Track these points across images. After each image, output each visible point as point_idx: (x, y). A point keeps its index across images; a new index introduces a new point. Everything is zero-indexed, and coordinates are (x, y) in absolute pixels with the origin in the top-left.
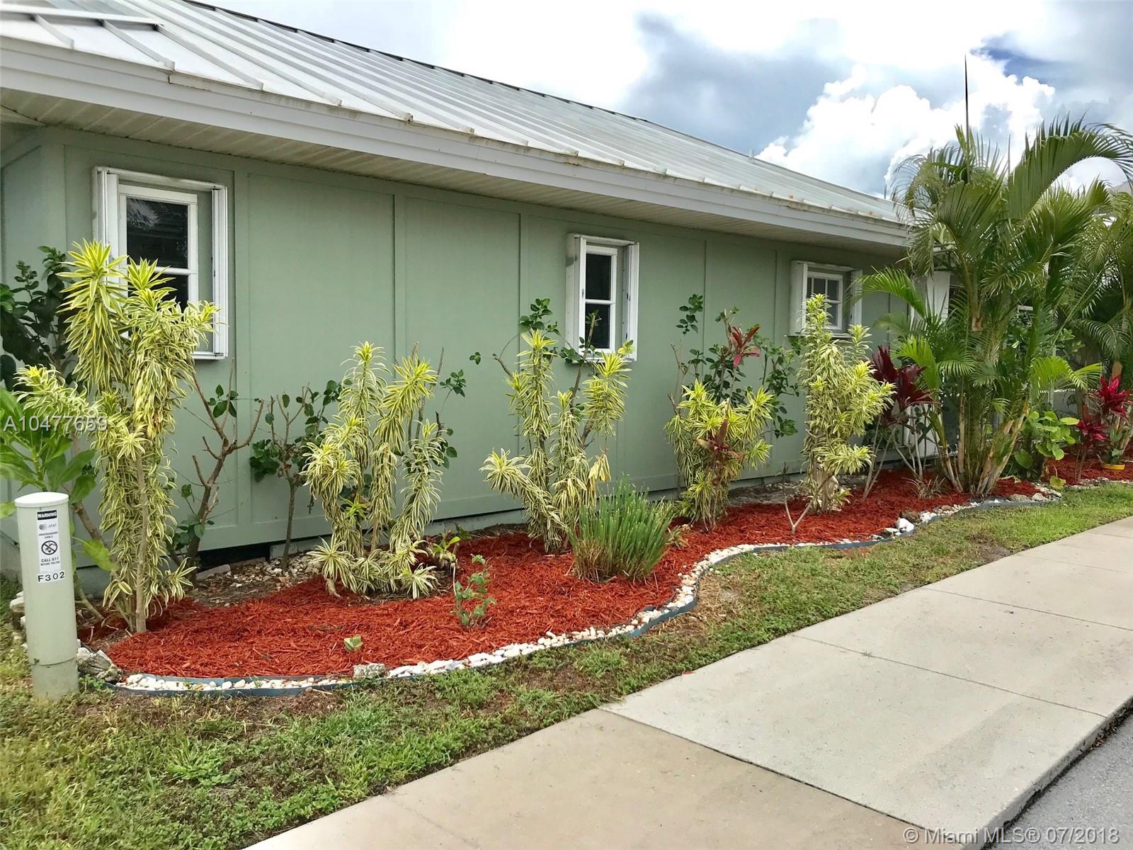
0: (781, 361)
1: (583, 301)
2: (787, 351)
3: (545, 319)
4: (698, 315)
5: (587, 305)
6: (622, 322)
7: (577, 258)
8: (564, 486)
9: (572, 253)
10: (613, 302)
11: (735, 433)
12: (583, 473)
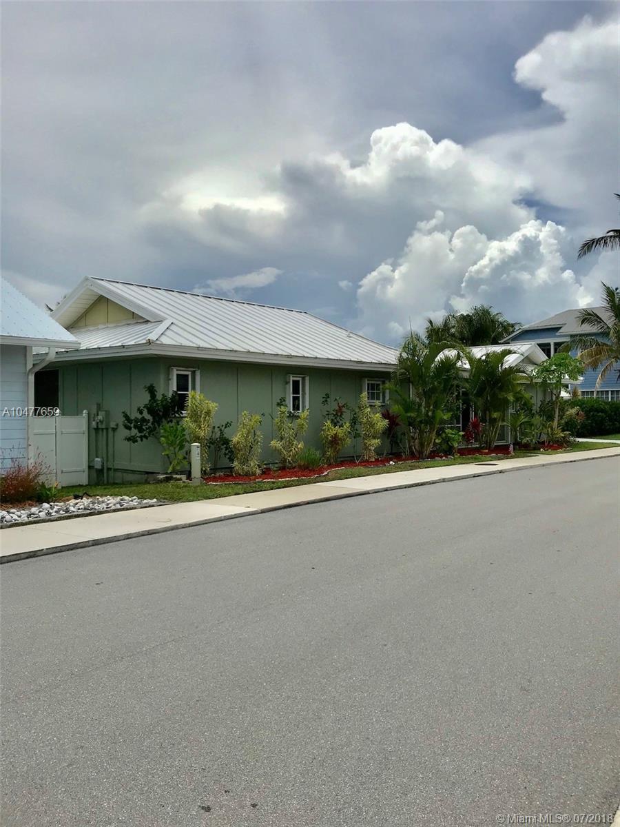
0: (355, 414)
1: (292, 396)
2: (357, 410)
3: (283, 403)
4: (328, 399)
5: (294, 397)
6: (303, 402)
7: (289, 382)
8: (291, 450)
9: (288, 380)
10: (300, 395)
11: (340, 436)
12: (296, 446)
